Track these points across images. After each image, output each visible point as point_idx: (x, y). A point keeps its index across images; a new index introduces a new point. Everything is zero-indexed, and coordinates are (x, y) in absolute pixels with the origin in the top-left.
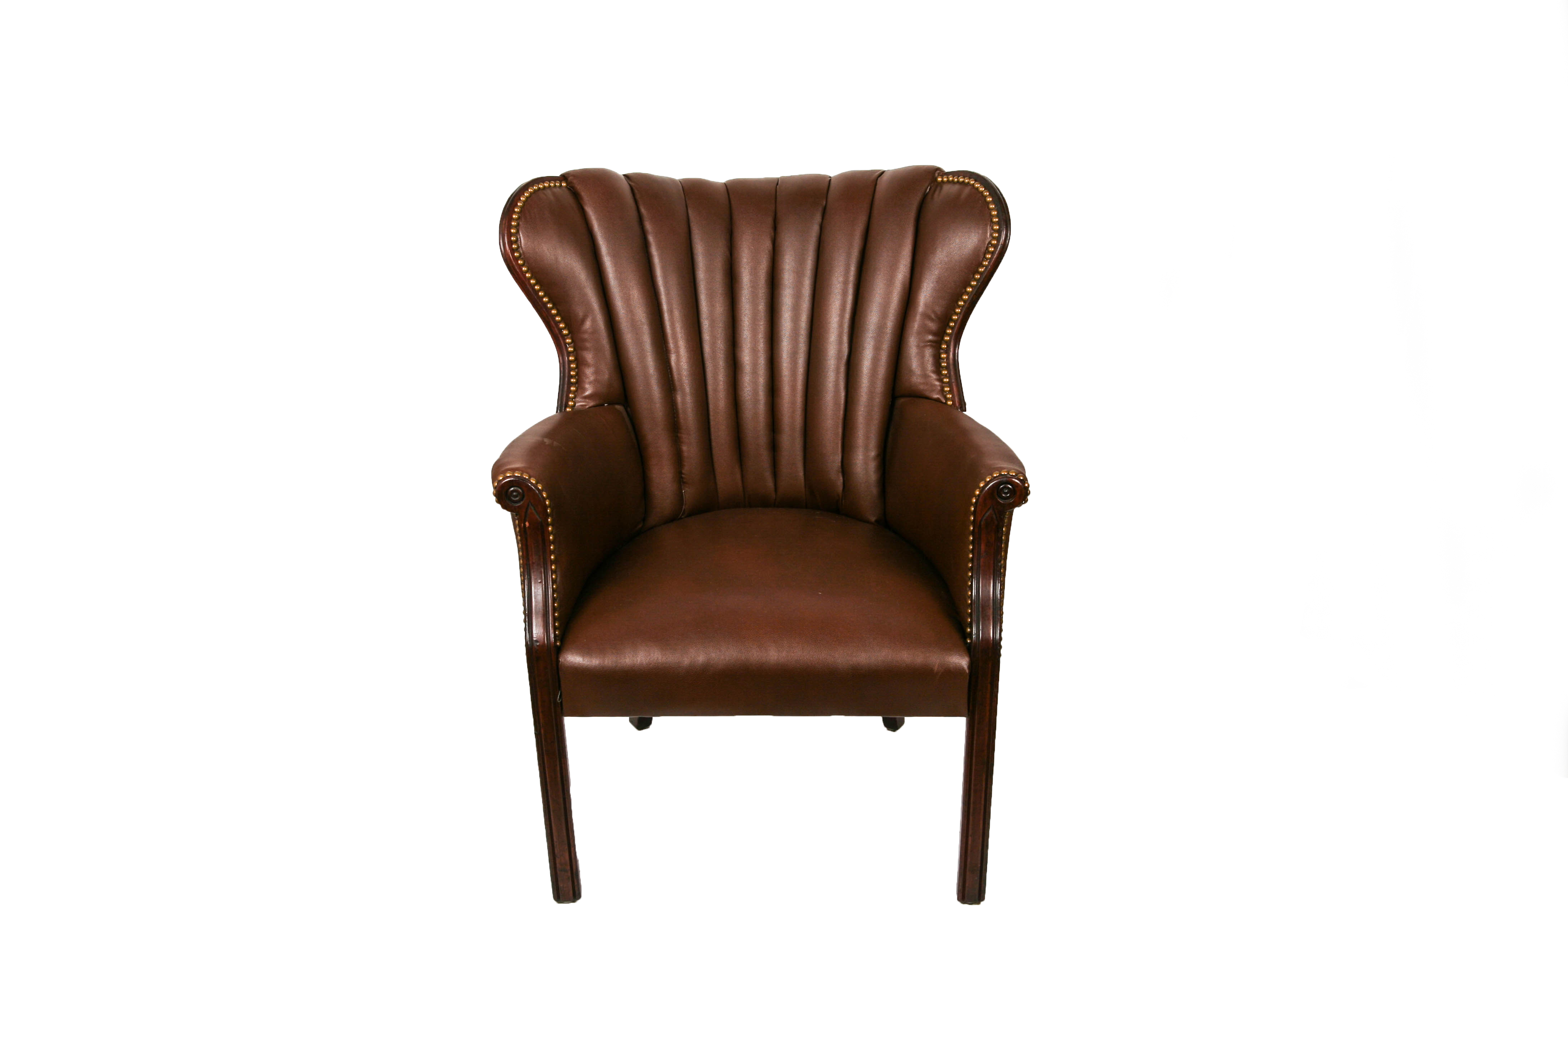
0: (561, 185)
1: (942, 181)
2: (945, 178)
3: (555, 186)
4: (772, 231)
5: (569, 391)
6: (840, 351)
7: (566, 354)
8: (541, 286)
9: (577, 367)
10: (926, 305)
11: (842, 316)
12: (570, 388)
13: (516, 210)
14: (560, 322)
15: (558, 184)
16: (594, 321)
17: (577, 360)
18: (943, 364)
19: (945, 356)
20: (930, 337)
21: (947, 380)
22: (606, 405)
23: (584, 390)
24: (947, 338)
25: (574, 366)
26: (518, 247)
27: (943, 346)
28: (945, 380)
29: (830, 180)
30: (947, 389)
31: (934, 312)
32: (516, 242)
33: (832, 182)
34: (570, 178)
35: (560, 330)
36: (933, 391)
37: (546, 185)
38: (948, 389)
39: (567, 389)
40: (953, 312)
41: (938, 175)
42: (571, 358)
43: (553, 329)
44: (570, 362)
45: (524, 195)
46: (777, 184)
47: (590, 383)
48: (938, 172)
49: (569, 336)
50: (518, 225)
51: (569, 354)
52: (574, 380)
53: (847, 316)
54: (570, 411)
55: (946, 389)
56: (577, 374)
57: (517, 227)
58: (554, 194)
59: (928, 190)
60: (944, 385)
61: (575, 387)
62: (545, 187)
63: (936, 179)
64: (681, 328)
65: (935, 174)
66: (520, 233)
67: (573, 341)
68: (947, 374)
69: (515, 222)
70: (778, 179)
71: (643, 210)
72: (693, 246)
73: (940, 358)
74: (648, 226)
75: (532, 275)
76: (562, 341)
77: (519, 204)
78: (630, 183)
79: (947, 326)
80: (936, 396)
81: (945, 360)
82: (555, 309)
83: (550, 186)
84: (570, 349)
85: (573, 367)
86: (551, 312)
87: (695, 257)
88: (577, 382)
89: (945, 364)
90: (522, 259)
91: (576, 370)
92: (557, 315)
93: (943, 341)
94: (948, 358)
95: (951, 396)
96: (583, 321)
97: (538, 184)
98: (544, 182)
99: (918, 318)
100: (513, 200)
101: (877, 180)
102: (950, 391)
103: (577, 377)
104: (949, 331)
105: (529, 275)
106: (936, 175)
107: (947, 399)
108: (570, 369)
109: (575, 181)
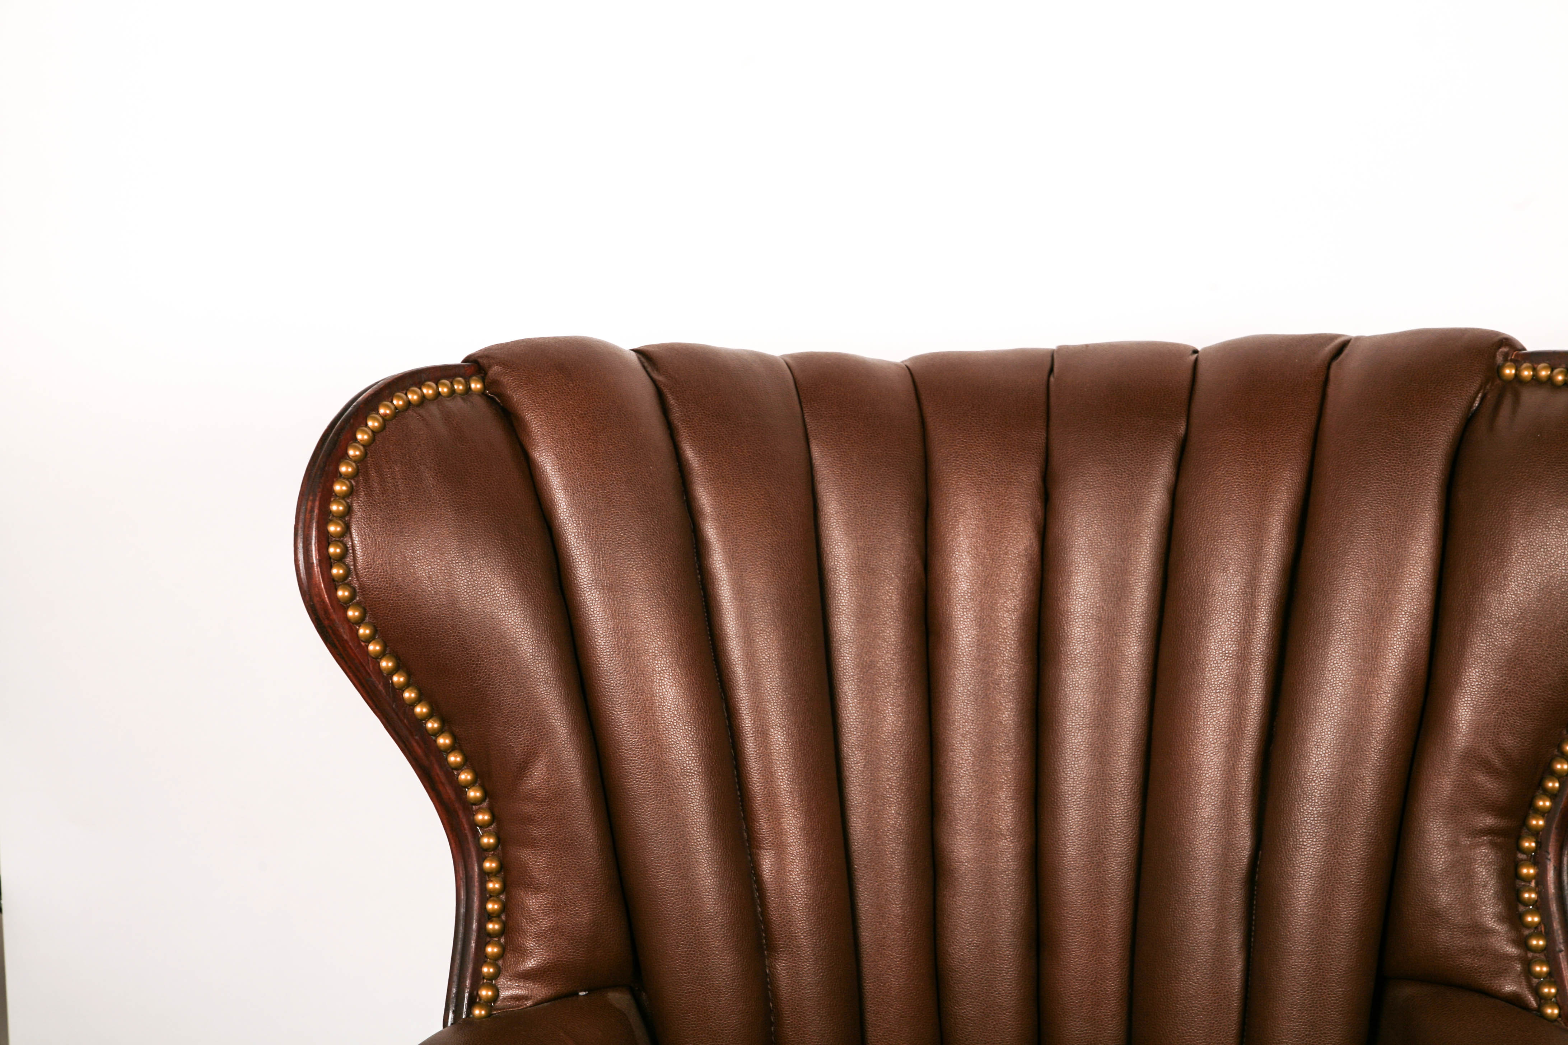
0: (468, 389)
1: (1517, 376)
2: (1526, 368)
3: (453, 392)
4: (1039, 505)
5: (481, 958)
6: (1227, 847)
7: (474, 854)
8: (409, 674)
9: (505, 888)
10: (1477, 729)
11: (1232, 750)
12: (484, 950)
13: (343, 469)
14: (459, 768)
15: (459, 387)
16: (555, 766)
17: (503, 870)
18: (1526, 895)
19: (1532, 871)
20: (1489, 821)
21: (1541, 943)
22: (582, 994)
23: (522, 953)
24: (1538, 822)
25: (497, 886)
26: (348, 573)
27: (1527, 844)
28: (1534, 942)
29: (1196, 360)
30: (1541, 969)
31: (1500, 750)
32: (340, 559)
33: (1202, 367)
34: (495, 370)
35: (461, 789)
36: (1502, 972)
37: (428, 391)
38: (1545, 969)
39: (476, 953)
40: (1556, 752)
41: (1506, 360)
42: (487, 865)
43: (441, 788)
44: (485, 875)
45: (366, 425)
46: (1051, 370)
47: (539, 936)
48: (1504, 349)
49: (485, 804)
50: (349, 510)
51: (483, 853)
52: (497, 927)
53: (1249, 748)
54: (481, 1018)
55: (1538, 969)
56: (505, 908)
57: (345, 518)
58: (448, 417)
59: (1476, 404)
60: (1530, 955)
61: (498, 944)
62: (423, 398)
63: (1499, 370)
64: (792, 781)
65: (1494, 356)
66: (355, 535)
67: (494, 818)
68: (1539, 923)
69: (340, 504)
70: (1052, 355)
71: (690, 454)
72: (827, 549)
73: (1517, 876)
74: (704, 498)
75: (385, 646)
76: (464, 821)
77: (351, 452)
78: (655, 375)
79: (1539, 788)
80: (1509, 988)
81: (1533, 884)
82: (446, 734)
83: (438, 394)
84: (485, 840)
85: (494, 890)
86: (435, 741)
87: (831, 576)
88: (503, 932)
89: (1533, 896)
90: (359, 604)
91: (503, 897)
92: (452, 749)
93: (1525, 830)
94: (1540, 878)
95: (1553, 991)
96: (524, 767)
97: (406, 390)
98: (420, 385)
99: (1452, 764)
100: (335, 443)
101: (1328, 368)
102: (1549, 974)
103: (503, 917)
104: (1544, 803)
105: (378, 648)
106: (1499, 359)
107: (1543, 1000)
108: (486, 896)
109: (505, 380)
